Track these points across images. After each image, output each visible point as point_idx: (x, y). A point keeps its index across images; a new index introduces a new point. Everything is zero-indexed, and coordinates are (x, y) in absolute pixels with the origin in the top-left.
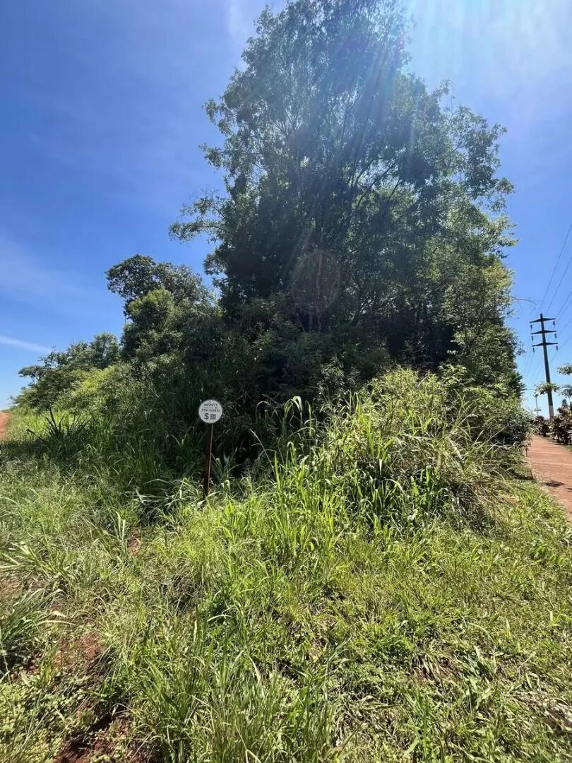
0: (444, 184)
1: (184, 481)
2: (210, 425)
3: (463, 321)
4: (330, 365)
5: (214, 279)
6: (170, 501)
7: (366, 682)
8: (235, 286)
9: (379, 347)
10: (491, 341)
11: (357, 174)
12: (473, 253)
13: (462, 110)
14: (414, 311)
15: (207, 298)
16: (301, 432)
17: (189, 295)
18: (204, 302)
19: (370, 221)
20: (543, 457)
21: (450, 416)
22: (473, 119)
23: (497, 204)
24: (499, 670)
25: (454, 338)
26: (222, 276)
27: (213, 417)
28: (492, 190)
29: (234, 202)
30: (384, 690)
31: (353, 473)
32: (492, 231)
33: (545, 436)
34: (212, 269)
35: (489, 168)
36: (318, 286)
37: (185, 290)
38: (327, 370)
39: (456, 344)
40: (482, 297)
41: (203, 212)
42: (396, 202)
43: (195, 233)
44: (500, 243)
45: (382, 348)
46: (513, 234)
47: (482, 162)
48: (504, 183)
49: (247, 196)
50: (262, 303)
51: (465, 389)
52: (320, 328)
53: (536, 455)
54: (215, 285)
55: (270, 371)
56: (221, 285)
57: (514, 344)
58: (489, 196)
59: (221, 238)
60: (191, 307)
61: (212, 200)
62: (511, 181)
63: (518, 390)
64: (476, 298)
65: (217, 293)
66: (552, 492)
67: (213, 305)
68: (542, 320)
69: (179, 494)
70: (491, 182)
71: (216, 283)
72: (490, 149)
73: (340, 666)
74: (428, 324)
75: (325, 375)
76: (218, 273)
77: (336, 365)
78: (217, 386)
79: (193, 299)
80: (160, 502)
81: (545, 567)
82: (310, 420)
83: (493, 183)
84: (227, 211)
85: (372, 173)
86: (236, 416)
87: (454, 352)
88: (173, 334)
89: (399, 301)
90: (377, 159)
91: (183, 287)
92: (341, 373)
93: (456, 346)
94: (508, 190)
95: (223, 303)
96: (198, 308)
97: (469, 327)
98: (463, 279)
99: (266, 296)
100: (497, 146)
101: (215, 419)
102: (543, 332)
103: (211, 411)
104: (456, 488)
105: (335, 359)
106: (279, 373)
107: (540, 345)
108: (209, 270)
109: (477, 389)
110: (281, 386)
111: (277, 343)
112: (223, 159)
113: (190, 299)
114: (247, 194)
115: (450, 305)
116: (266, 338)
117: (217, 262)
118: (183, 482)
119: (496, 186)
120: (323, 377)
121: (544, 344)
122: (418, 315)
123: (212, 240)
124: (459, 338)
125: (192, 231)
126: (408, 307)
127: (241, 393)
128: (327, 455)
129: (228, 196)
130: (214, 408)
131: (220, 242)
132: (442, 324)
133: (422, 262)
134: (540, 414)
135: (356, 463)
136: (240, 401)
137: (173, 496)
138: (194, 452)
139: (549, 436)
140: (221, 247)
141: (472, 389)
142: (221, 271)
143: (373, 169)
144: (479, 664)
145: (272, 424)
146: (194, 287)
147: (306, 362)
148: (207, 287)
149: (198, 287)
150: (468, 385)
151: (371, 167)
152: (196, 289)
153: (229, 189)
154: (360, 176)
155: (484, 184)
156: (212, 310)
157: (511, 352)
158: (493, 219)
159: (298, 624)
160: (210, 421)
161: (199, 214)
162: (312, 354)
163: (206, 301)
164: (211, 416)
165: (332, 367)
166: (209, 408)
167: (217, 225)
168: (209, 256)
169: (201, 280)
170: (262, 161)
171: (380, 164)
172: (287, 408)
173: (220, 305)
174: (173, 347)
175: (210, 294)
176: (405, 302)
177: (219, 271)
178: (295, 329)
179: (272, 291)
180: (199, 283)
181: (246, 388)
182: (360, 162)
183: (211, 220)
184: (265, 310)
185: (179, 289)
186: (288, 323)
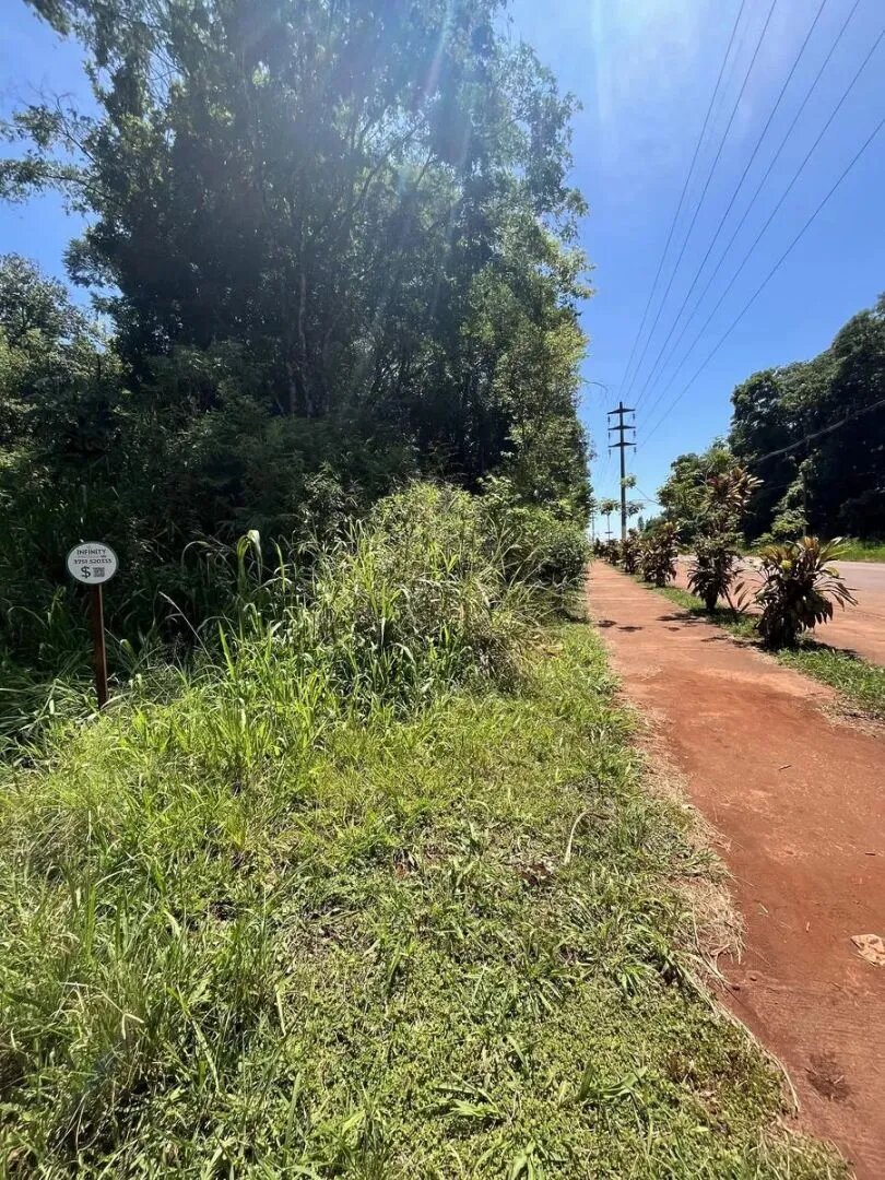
0: (499, 177)
1: (56, 685)
2: (96, 586)
3: (519, 409)
4: (320, 476)
5: (95, 296)
6: (31, 720)
7: (334, 894)
8: (144, 317)
9: (407, 444)
10: (555, 441)
11: (362, 126)
12: (536, 305)
13: (526, 50)
14: (459, 388)
15: (86, 334)
16: (270, 586)
17: (40, 323)
18: (80, 340)
19: (384, 224)
20: (604, 591)
21: (486, 549)
22: (540, 72)
23: (567, 229)
24: (493, 842)
25: (509, 434)
26: (112, 292)
27: (99, 572)
28: (561, 205)
29: (115, 130)
30: (353, 897)
31: (347, 640)
32: (564, 273)
33: (615, 564)
34: (87, 274)
35: (557, 168)
36: (301, 334)
37: (30, 310)
38: (316, 484)
39: (511, 442)
40: (544, 375)
41: (42, 141)
42: (426, 197)
43: (27, 186)
44: (574, 293)
45: (412, 446)
46: (590, 281)
47: (549, 153)
48: (577, 198)
49: (146, 122)
50: (193, 358)
51: (509, 511)
52: (310, 409)
53: (599, 590)
54: (98, 309)
55: (219, 484)
56: (112, 310)
57: (586, 444)
58: (557, 214)
59: (97, 206)
60: (49, 350)
61: (59, 115)
62: (586, 198)
63: (588, 507)
64: (537, 374)
65: (106, 326)
66: (602, 633)
67: (102, 350)
68: (621, 411)
69: (48, 708)
70: (560, 191)
71: (99, 305)
72: (561, 133)
73: (302, 887)
74: (478, 409)
75: (311, 493)
76: (101, 285)
77: (330, 475)
78: (115, 514)
79: (52, 331)
80: (10, 727)
81: (569, 722)
82: (282, 567)
83: (563, 194)
84: (100, 146)
85: (389, 129)
86: (159, 564)
87: (510, 454)
88: (13, 407)
89: (437, 370)
90: (395, 105)
91: (23, 304)
92: (338, 488)
93: (511, 446)
94: (581, 209)
95: (120, 347)
96: (66, 351)
97: (528, 418)
98: (522, 343)
99: (204, 346)
100: (570, 131)
101: (103, 575)
102: (622, 427)
103: (92, 563)
104: (486, 644)
105: (326, 466)
106: (234, 488)
107: (617, 445)
108: (79, 274)
109: (523, 511)
110: (237, 511)
111: (227, 437)
112: (73, 18)
113: (43, 332)
114: (146, 119)
115: (504, 383)
116: (205, 426)
117: (96, 260)
118: (54, 686)
119: (566, 200)
120: (306, 495)
121: (622, 444)
122: (465, 395)
123: (75, 208)
124: (516, 434)
125: (20, 180)
126: (449, 381)
127: (164, 525)
128: (308, 618)
129: (101, 115)
130: (98, 556)
131: (95, 218)
132: (496, 412)
133: (467, 309)
134: (612, 537)
135: (353, 626)
136: (163, 539)
137: (35, 713)
138: (76, 633)
139: (618, 564)
140: (100, 227)
141: (517, 510)
142: (109, 280)
143: (390, 123)
144: (472, 841)
145: (223, 575)
146: (47, 307)
147: (277, 470)
148: (80, 308)
149: (60, 308)
150: (512, 506)
151: (385, 117)
152: (56, 311)
153: (100, 95)
154: (366, 129)
155: (552, 193)
156: (99, 360)
157: (582, 455)
158: (566, 253)
159: (248, 853)
160: (92, 580)
161: (32, 144)
162: (288, 457)
163: (84, 339)
164: (96, 570)
165: (323, 478)
166: (87, 557)
167: (81, 178)
168: (75, 243)
169: (65, 293)
170: (168, 46)
171: (402, 117)
172: (241, 551)
173: (115, 351)
174: (17, 433)
175: (91, 325)
176: (444, 373)
177: (103, 280)
178: (259, 410)
179: (214, 337)
180: (62, 301)
181: (175, 515)
182: (366, 100)
183: (65, 164)
184: (204, 373)
185: (14, 306)
186: (247, 400)
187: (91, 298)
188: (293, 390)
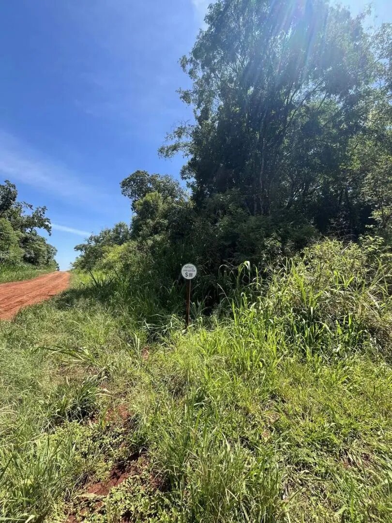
0: (365, 91)
2: (189, 280)
3: (380, 201)
5: (187, 182)
6: (165, 328)
7: (304, 460)
8: (202, 187)
9: (308, 224)
14: (337, 195)
15: (183, 196)
16: (250, 286)
17: (171, 195)
19: (301, 129)
21: (369, 275)
25: (371, 215)
26: (193, 180)
27: (191, 275)
29: (200, 127)
30: (317, 468)
31: (290, 316)
34: (186, 176)
36: (261, 182)
37: (169, 191)
38: (269, 242)
39: (373, 219)
41: (180, 137)
42: (323, 112)
43: (175, 152)
45: (311, 225)
49: (209, 121)
50: (220, 197)
51: (382, 255)
52: (263, 212)
55: (227, 244)
56: (192, 186)
59: (192, 153)
60: (172, 203)
61: (185, 128)
65: (189, 192)
67: (187, 200)
69: (170, 325)
71: (188, 185)
73: (284, 447)
74: (349, 205)
75: (267, 246)
77: (275, 239)
78: (192, 255)
79: (174, 197)
80: (159, 329)
82: (257, 278)
84: (195, 134)
85: (304, 91)
86: (205, 275)
87: (372, 226)
88: (162, 221)
89: (325, 190)
90: (308, 79)
91: (167, 189)
92: (279, 244)
93: (373, 221)
95: (195, 198)
96: (177, 203)
97: (386, 206)
98: (381, 167)
99: (223, 192)
101: (192, 276)
103: (189, 271)
104: (373, 331)
105: (274, 234)
106: (233, 245)
108: (184, 176)
110: (235, 254)
111: (231, 224)
112: (193, 98)
113: (172, 197)
115: (369, 189)
116: (224, 222)
117: (189, 170)
118: (172, 317)
120: (264, 247)
122: (340, 198)
123: (186, 155)
124: (376, 215)
125: (173, 150)
126: (332, 193)
127: (207, 260)
128: (270, 303)
129: (196, 123)
130: (191, 269)
131: (191, 156)
133: (345, 157)
135: (292, 309)
136: (207, 265)
137: (167, 325)
138: (178, 298)
140: (192, 160)
141: (388, 255)
142: (192, 176)
143: (304, 88)
145: (229, 280)
146: (173, 189)
147: (253, 237)
148: (182, 188)
149: (177, 189)
150: (384, 252)
151: (303, 86)
153: (197, 118)
154: (293, 95)
156: (187, 203)
159: (253, 415)
160: (189, 278)
161: (177, 139)
162: (258, 231)
163: (182, 198)
164: (190, 274)
165: (272, 240)
166: (188, 269)
167: (189, 145)
168: (184, 167)
169: (179, 184)
170: (219, 95)
171: (311, 83)
172: (240, 270)
173: (192, 200)
174: (162, 230)
175: (184, 193)
176: (329, 190)
177: (190, 177)
178: (244, 214)
179: (228, 188)
180: (178, 186)
181: (211, 256)
182: (294, 84)
183: (185, 142)
184: (223, 202)
185: (165, 191)
186: (240, 210)
187: (186, 183)
188: (256, 205)
